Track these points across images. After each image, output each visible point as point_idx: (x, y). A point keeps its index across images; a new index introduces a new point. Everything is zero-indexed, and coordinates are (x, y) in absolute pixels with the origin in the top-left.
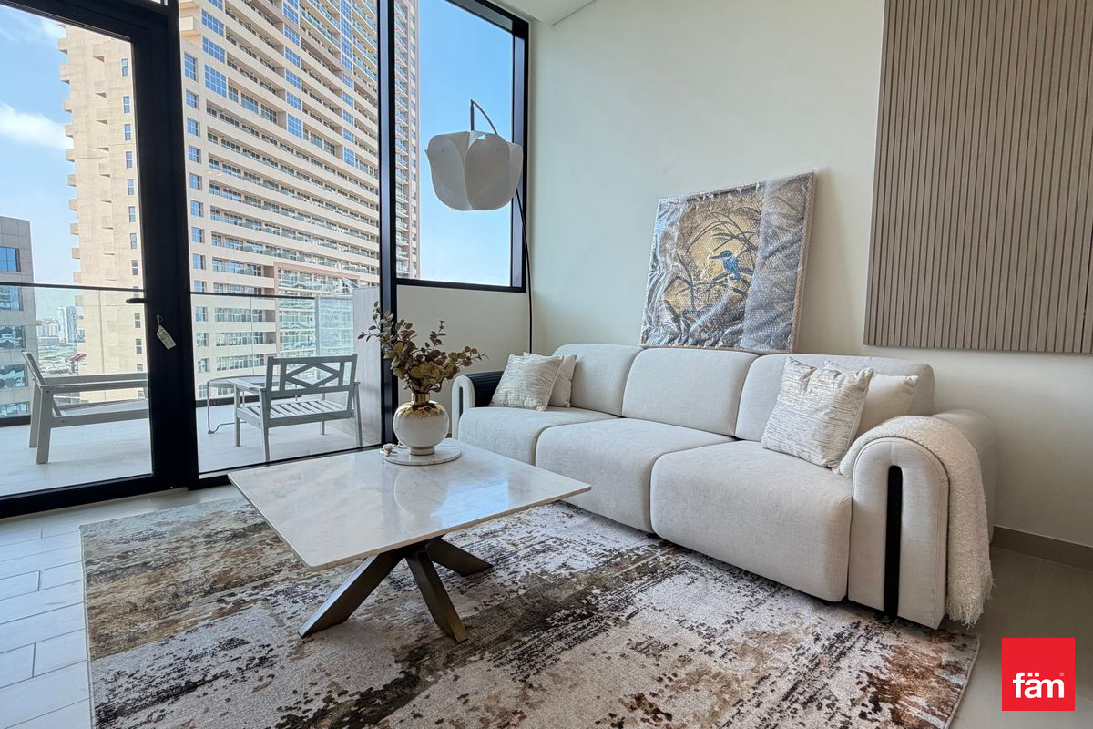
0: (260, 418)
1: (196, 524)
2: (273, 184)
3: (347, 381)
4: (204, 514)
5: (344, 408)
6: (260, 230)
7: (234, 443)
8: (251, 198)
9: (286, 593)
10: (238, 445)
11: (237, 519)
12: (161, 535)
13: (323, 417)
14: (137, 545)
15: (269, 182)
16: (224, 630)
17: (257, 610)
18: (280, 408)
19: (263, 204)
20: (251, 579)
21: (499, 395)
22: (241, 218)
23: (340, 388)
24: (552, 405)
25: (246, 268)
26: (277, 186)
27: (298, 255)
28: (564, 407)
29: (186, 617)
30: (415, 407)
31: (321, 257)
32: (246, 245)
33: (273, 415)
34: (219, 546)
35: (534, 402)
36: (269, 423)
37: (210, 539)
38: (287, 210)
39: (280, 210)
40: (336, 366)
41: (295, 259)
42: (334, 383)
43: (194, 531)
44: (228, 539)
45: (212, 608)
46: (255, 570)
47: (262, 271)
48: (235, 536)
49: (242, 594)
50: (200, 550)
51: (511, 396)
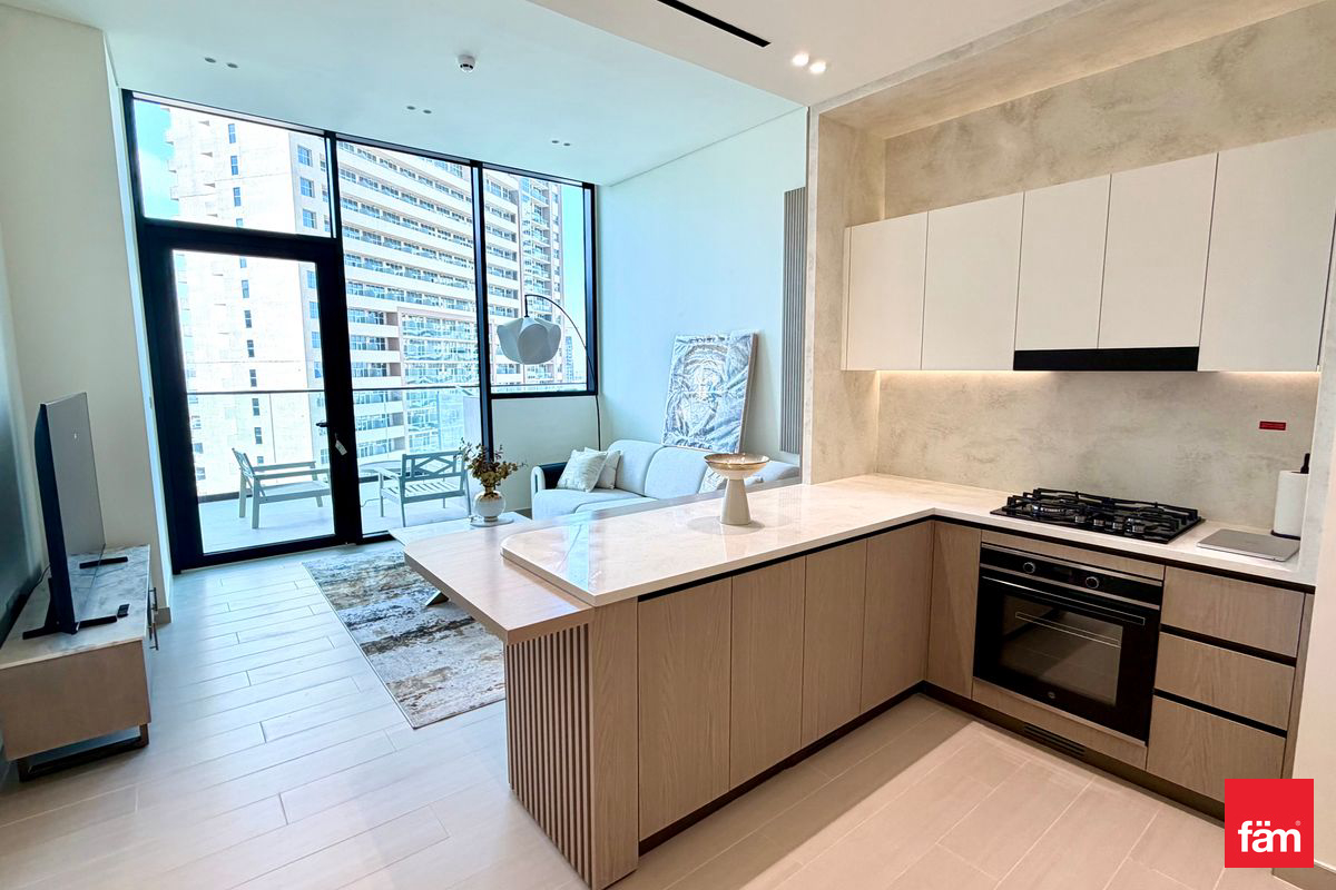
0: (398, 496)
1: (368, 562)
2: (392, 216)
3: (459, 469)
4: (370, 558)
5: (458, 489)
6: (381, 270)
7: (380, 514)
8: (369, 234)
9: (419, 592)
10: (382, 516)
11: (389, 560)
12: (349, 567)
13: (444, 496)
14: (337, 572)
15: (389, 214)
16: (391, 603)
17: (405, 597)
18: (414, 488)
19: (383, 240)
20: (401, 586)
21: (561, 482)
22: (359, 258)
23: (454, 474)
24: (598, 487)
25: (366, 315)
26: (398, 218)
27: (424, 298)
28: (609, 488)
29: (373, 598)
30: (485, 495)
31: (450, 299)
32: (365, 288)
33: (407, 494)
34: (382, 572)
35: (584, 486)
36: (405, 500)
37: (376, 569)
38: (410, 246)
39: (403, 246)
40: (450, 458)
41: (420, 302)
42: (450, 470)
43: (367, 566)
44: (385, 570)
45: (383, 596)
46: (402, 583)
47: (385, 318)
48: (390, 568)
49: (398, 591)
50: (372, 574)
51: (569, 482)
